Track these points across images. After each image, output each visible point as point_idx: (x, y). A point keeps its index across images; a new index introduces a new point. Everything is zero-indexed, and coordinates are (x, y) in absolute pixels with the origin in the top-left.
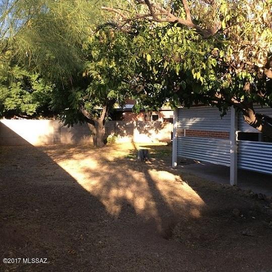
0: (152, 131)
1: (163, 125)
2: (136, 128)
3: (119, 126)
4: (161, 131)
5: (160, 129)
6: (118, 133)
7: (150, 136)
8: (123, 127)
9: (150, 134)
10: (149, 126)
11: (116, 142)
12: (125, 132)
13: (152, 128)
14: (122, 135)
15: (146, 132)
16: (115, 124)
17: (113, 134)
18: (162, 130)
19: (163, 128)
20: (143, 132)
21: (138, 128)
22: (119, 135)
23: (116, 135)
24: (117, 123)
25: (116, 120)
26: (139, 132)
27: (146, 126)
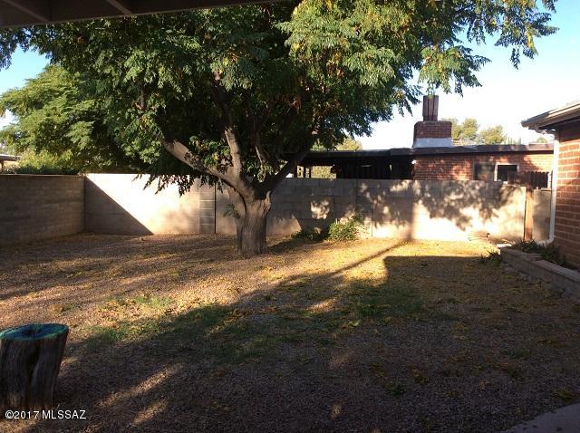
0: (471, 212)
1: (506, 193)
2: (420, 202)
3: (368, 195)
4: (501, 213)
5: (498, 207)
6: (365, 214)
7: (463, 225)
8: (379, 198)
9: (465, 219)
10: (461, 196)
11: (358, 235)
12: (386, 210)
13: (472, 201)
14: (379, 219)
15: (451, 212)
16: (358, 189)
17: (350, 216)
18: (502, 208)
19: (504, 202)
20: (442, 211)
21: (427, 203)
22: (367, 221)
23: (358, 219)
24: (364, 187)
25: (360, 177)
26: (429, 214)
27: (453, 197)
